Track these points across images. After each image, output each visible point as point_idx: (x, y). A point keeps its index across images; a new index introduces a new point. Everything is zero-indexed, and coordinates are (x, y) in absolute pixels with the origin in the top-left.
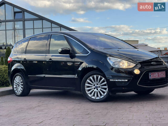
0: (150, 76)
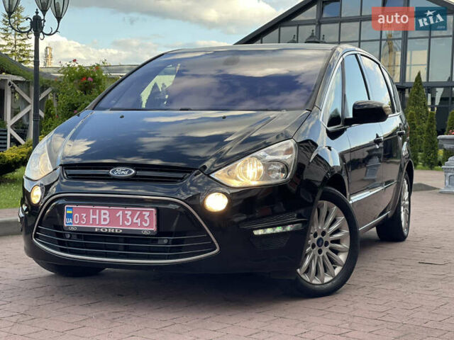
0: (70, 216)
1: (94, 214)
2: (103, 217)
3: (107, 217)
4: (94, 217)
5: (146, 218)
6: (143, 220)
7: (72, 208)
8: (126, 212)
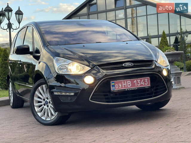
1: (124, 83)
2: (128, 84)
3: (130, 83)
4: (124, 84)
5: (146, 81)
6: (145, 82)
7: (114, 82)
8: (138, 80)
